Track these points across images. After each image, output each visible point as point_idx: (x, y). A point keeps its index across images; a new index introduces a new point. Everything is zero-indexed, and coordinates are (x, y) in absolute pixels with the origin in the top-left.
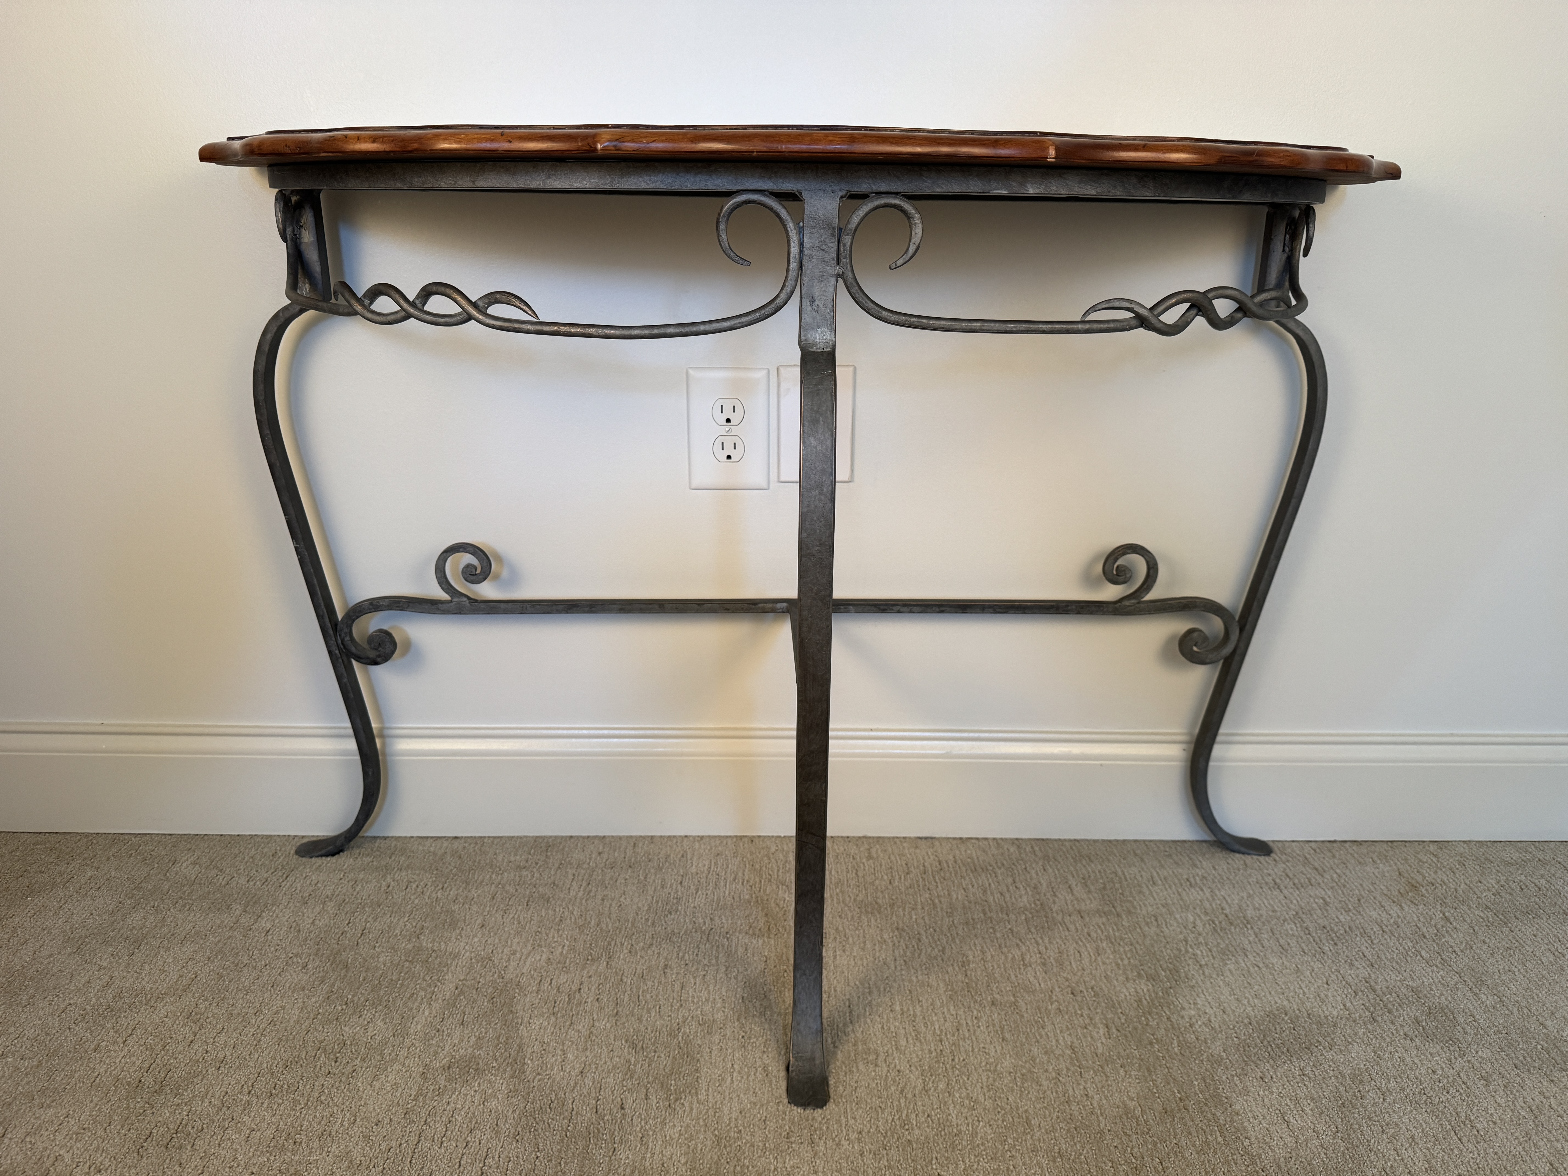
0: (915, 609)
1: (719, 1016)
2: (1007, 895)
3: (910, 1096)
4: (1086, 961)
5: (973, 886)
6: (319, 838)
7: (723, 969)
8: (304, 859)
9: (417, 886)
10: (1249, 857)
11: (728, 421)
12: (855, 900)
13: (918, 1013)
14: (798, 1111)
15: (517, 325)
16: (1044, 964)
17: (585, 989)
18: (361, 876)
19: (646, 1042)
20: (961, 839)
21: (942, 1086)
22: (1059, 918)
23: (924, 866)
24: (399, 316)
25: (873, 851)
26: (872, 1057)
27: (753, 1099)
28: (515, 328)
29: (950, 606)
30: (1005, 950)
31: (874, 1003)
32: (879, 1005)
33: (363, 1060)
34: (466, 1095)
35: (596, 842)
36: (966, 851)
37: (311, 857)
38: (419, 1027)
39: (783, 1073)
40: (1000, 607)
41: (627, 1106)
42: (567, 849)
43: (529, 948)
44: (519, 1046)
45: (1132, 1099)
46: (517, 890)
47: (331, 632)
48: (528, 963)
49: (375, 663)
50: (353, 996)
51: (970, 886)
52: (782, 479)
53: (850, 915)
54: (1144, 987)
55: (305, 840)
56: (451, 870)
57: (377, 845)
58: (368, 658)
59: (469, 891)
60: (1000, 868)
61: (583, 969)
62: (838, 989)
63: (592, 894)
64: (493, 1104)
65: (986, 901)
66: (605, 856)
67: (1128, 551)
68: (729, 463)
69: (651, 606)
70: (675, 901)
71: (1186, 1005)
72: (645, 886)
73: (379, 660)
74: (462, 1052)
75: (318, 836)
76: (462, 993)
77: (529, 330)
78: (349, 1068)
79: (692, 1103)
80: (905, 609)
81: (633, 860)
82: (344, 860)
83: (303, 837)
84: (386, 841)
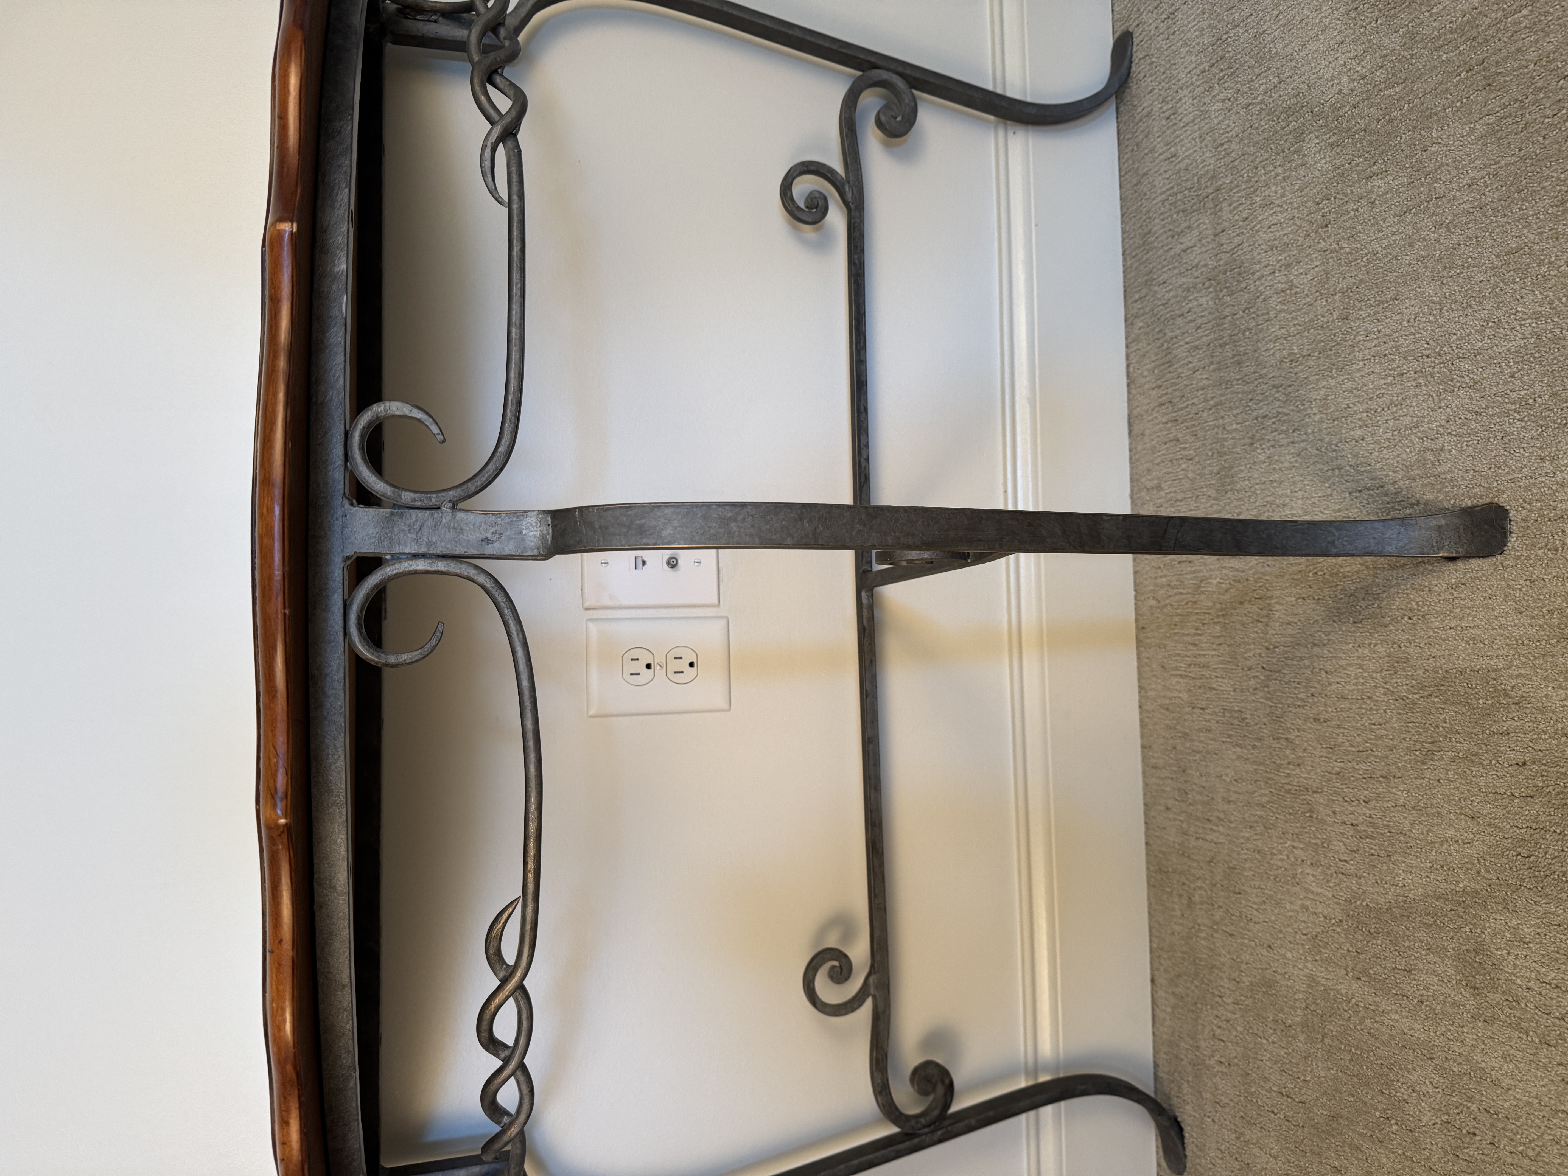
0: (863, 442)
1: (1381, 650)
2: (1199, 321)
3: (1483, 404)
4: (1281, 217)
5: (1190, 362)
6: (1160, 1145)
7: (1316, 650)
8: (1189, 1165)
9: (1220, 1027)
10: (1134, 55)
11: (648, 666)
12: (1215, 499)
13: (1365, 406)
14: (1513, 540)
15: (528, 927)
16: (1288, 266)
17: (1352, 819)
18: (1208, 1096)
19: (1423, 739)
20: (1128, 385)
21: (1466, 365)
22: (1225, 257)
23: (1167, 423)
24: (522, 1079)
25: (1149, 485)
26: (1430, 456)
27: (1500, 600)
28: (531, 928)
29: (859, 400)
30: (1272, 314)
31: (1353, 462)
32: (1356, 456)
33: (1470, 1099)
34: (1515, 966)
35: (1153, 813)
36: (1145, 377)
37: (1185, 1156)
38: (1416, 1026)
39: (1460, 564)
40: (858, 342)
41: (1521, 759)
42: (1164, 849)
43: (1297, 889)
44: (1438, 898)
45: (1472, 130)
46: (1220, 907)
47: (916, 1141)
48: (1319, 890)
49: (951, 1085)
50: (1376, 1109)
51: (1191, 365)
52: (715, 601)
53: (1236, 503)
54: (1312, 144)
55: (1164, 1163)
56: (1196, 987)
57: (1165, 1076)
58: (945, 1095)
59: (1223, 964)
60: (1165, 334)
61: (1323, 822)
62: (1337, 507)
63: (1222, 816)
64: (1527, 931)
65: (1209, 345)
66: (1171, 803)
67: (789, 195)
68: (699, 665)
69: (871, 754)
70: (1227, 715)
71: (1335, 89)
72: (1208, 752)
73: (947, 1082)
74: (1450, 972)
75: (1157, 1147)
76: (1365, 972)
77: (533, 911)
78: (1483, 1117)
79: (1510, 676)
80: (864, 452)
81: (1174, 768)
82: (1187, 1116)
83: (1159, 1165)
84: (1160, 1064)
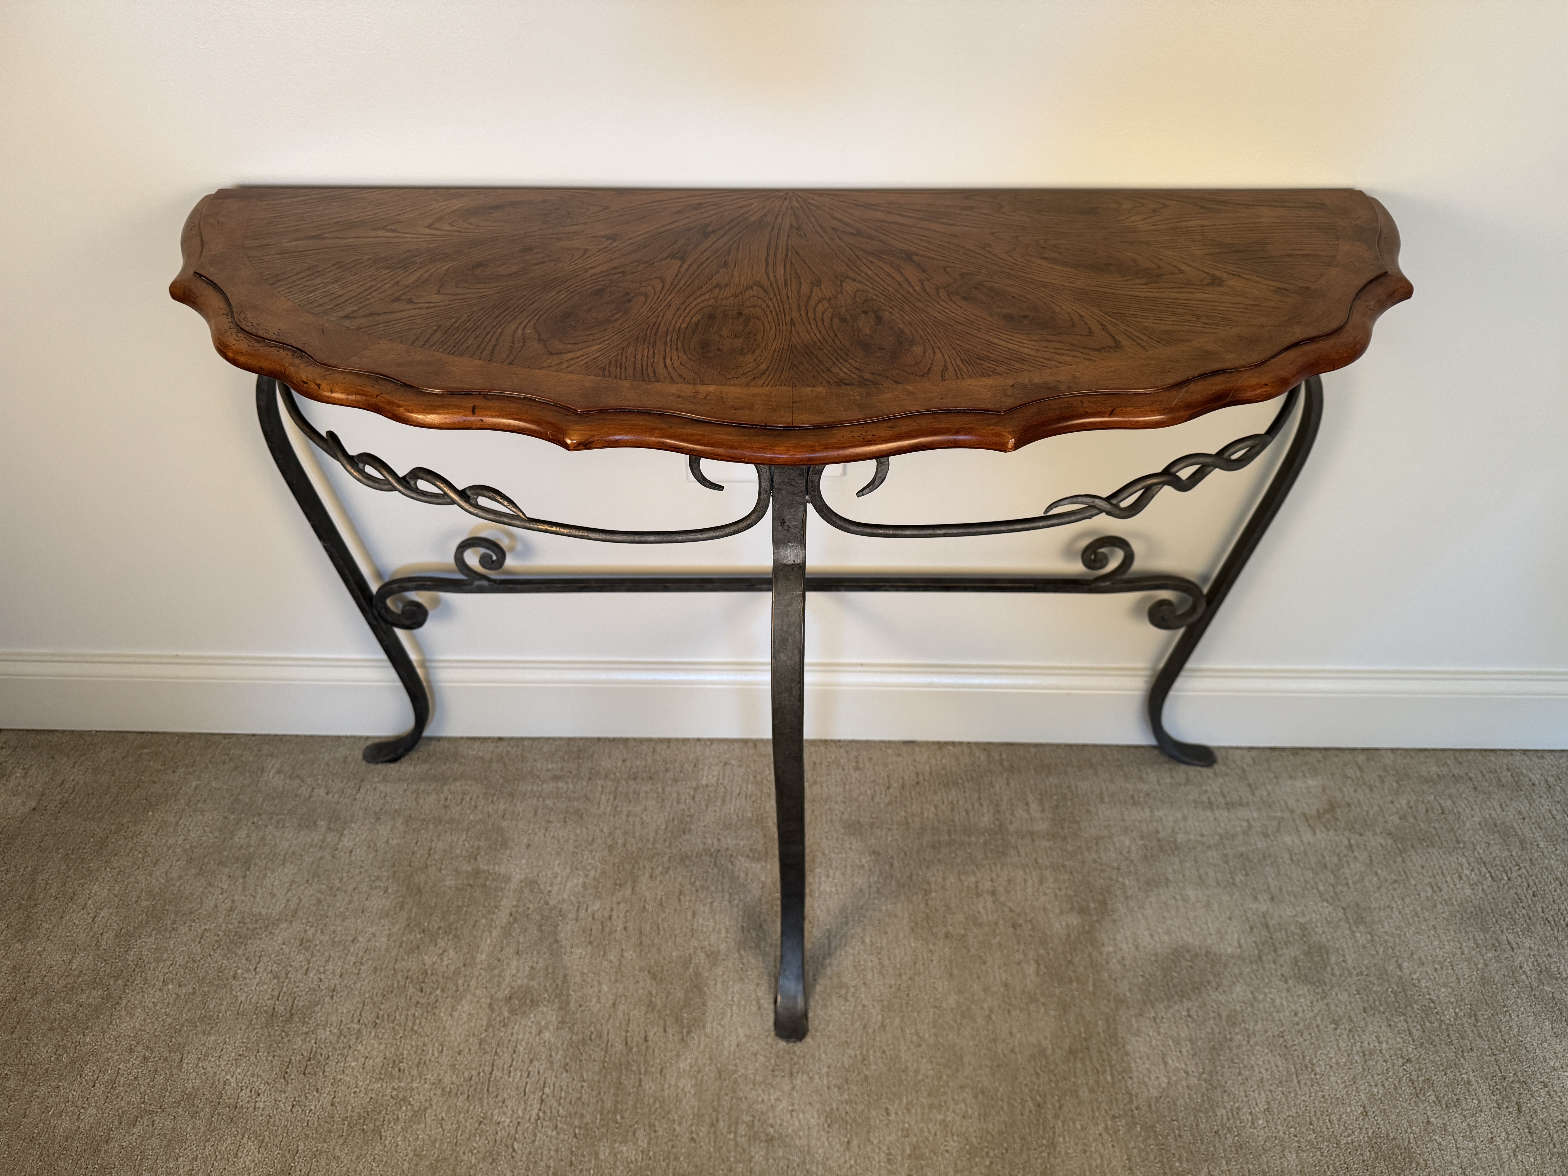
1: (723, 947)
2: (971, 814)
3: (871, 1031)
4: (1029, 891)
5: (943, 803)
6: (382, 740)
7: (727, 896)
8: (372, 766)
9: (471, 799)
10: (1192, 767)
12: (841, 818)
13: (884, 945)
14: (782, 1044)
16: (993, 893)
17: (614, 916)
18: (422, 787)
19: (665, 972)
20: (939, 743)
21: (897, 1021)
22: (1013, 840)
23: (903, 778)
25: (860, 759)
26: (843, 991)
27: (747, 1032)
30: (963, 877)
31: (849, 934)
32: (853, 937)
33: (443, 990)
34: (525, 1026)
35: (621, 746)
36: (941, 761)
37: (378, 763)
38: (484, 956)
39: (772, 1006)
41: (650, 1039)
42: (595, 756)
43: (568, 870)
44: (565, 976)
45: (1046, 1038)
46: (555, 804)
47: (367, 607)
48: (568, 888)
49: (411, 627)
50: (429, 923)
51: (941, 803)
53: (835, 835)
54: (1074, 920)
55: (369, 743)
56: (498, 780)
57: (437, 747)
58: (404, 624)
59: (515, 806)
60: (969, 781)
61: (613, 894)
62: (821, 919)
63: (619, 809)
64: (547, 1035)
65: (952, 821)
66: (628, 763)
67: (1106, 543)
70: (688, 819)
71: (1106, 941)
72: (663, 800)
73: (414, 625)
74: (519, 982)
76: (515, 920)
78: (433, 998)
79: (699, 1037)
81: (652, 770)
83: (368, 738)
84: (441, 743)
